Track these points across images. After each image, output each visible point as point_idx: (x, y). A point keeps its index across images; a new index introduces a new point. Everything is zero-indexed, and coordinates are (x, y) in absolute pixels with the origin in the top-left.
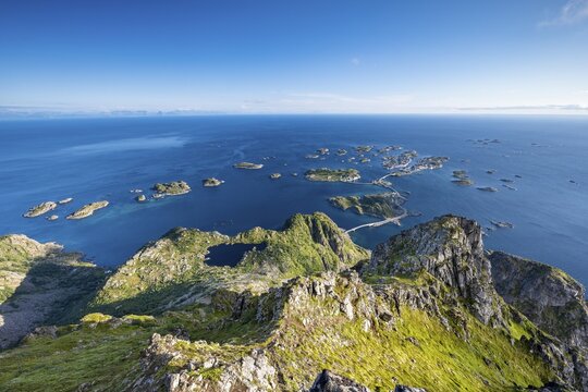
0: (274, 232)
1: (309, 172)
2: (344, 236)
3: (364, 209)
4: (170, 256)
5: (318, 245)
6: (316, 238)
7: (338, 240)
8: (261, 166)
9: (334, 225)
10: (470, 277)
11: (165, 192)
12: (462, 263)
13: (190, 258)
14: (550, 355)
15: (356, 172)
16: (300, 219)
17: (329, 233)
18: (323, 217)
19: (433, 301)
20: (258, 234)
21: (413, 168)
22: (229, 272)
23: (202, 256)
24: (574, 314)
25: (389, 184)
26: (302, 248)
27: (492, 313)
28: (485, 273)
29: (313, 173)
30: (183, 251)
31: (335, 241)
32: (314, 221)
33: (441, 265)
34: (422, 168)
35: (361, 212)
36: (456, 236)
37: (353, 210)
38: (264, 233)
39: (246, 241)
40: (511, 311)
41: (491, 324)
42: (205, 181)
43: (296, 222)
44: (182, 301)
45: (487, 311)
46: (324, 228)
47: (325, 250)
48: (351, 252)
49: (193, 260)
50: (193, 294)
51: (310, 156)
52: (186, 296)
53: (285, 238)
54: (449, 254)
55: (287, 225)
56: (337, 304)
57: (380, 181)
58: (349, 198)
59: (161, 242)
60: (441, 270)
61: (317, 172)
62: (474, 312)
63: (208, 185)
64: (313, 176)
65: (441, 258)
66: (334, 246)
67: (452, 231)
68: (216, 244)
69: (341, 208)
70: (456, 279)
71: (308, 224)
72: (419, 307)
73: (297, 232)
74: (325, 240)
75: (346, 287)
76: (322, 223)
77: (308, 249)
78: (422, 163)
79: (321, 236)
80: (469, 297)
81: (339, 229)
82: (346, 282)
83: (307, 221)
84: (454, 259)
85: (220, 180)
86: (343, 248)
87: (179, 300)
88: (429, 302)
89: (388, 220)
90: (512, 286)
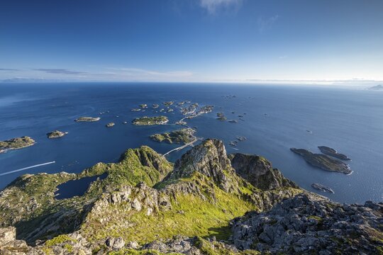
0: (113, 164)
1: (135, 120)
2: (161, 158)
3: (173, 140)
4: (18, 200)
5: (146, 167)
6: (144, 162)
7: (159, 161)
8: (98, 119)
9: (154, 153)
10: (218, 170)
11: (8, 147)
12: (214, 164)
13: (39, 198)
14: (254, 199)
15: (165, 118)
16: (131, 152)
17: (152, 158)
18: (147, 149)
19: (196, 187)
20: (100, 167)
21: (197, 113)
22: (77, 200)
23: (51, 194)
24: (269, 177)
25: (185, 123)
26: (134, 172)
27: (230, 186)
28: (228, 166)
29: (138, 120)
30: (31, 193)
31: (156, 162)
32: (141, 152)
33: (204, 166)
34: (202, 112)
35: (171, 142)
36: (210, 150)
37: (166, 141)
38: (104, 166)
39: (90, 174)
40: (243, 182)
41: (230, 191)
42: (49, 134)
43: (129, 154)
44: (34, 234)
45: (227, 185)
46: (148, 155)
47: (150, 169)
48: (167, 167)
49: (43, 199)
50: (44, 226)
51: (135, 110)
52: (38, 229)
53: (122, 167)
54: (207, 160)
55: (122, 158)
56: (129, 204)
57: (180, 122)
58: (162, 135)
59: (7, 190)
60: (204, 170)
61: (140, 120)
62: (222, 188)
63: (52, 136)
64: (138, 123)
65: (204, 163)
66: (156, 165)
67: (208, 147)
68: (65, 181)
69: (158, 141)
70: (212, 173)
71: (137, 155)
72: (189, 192)
73: (129, 161)
74: (150, 163)
75: (138, 192)
76: (147, 152)
77: (138, 172)
78: (202, 110)
79: (147, 161)
80: (219, 180)
81: (158, 155)
82: (137, 190)
83: (136, 153)
84: (210, 162)
85: (63, 132)
86: (162, 166)
87: (30, 235)
88: (194, 188)
89: (187, 144)
90: (245, 169)
